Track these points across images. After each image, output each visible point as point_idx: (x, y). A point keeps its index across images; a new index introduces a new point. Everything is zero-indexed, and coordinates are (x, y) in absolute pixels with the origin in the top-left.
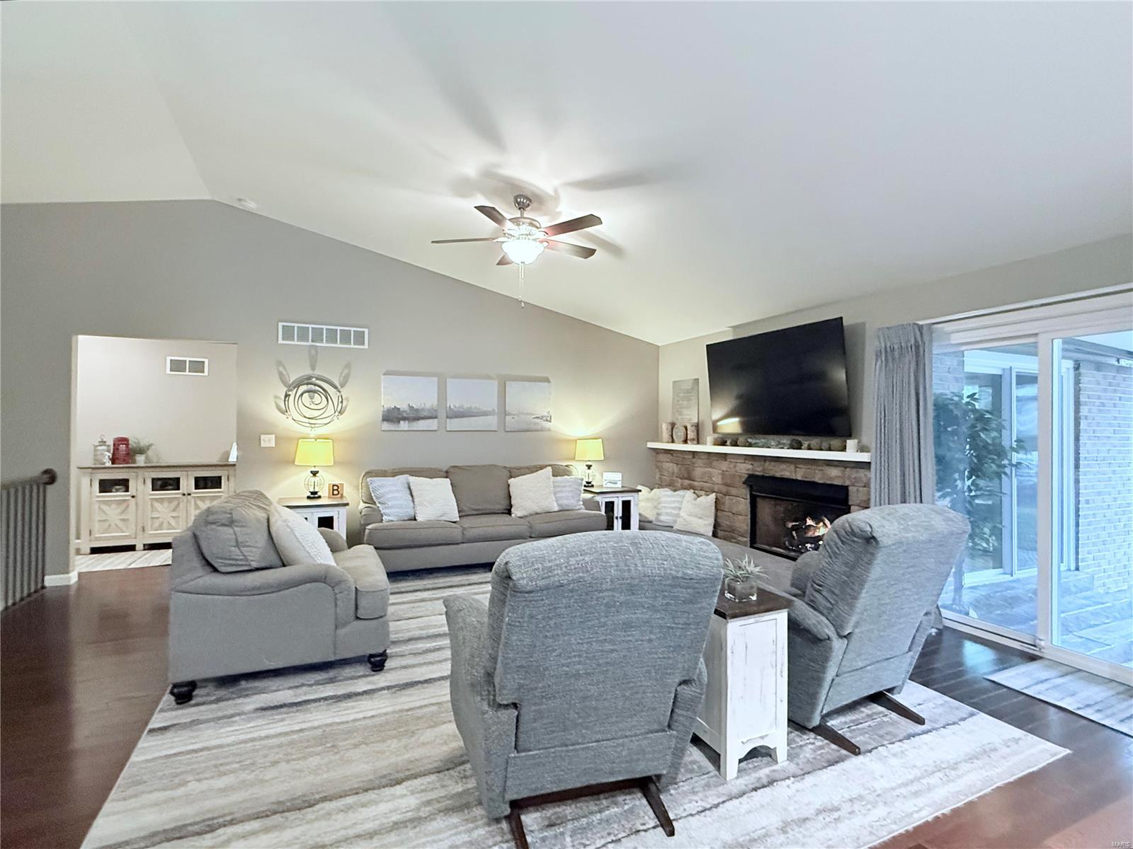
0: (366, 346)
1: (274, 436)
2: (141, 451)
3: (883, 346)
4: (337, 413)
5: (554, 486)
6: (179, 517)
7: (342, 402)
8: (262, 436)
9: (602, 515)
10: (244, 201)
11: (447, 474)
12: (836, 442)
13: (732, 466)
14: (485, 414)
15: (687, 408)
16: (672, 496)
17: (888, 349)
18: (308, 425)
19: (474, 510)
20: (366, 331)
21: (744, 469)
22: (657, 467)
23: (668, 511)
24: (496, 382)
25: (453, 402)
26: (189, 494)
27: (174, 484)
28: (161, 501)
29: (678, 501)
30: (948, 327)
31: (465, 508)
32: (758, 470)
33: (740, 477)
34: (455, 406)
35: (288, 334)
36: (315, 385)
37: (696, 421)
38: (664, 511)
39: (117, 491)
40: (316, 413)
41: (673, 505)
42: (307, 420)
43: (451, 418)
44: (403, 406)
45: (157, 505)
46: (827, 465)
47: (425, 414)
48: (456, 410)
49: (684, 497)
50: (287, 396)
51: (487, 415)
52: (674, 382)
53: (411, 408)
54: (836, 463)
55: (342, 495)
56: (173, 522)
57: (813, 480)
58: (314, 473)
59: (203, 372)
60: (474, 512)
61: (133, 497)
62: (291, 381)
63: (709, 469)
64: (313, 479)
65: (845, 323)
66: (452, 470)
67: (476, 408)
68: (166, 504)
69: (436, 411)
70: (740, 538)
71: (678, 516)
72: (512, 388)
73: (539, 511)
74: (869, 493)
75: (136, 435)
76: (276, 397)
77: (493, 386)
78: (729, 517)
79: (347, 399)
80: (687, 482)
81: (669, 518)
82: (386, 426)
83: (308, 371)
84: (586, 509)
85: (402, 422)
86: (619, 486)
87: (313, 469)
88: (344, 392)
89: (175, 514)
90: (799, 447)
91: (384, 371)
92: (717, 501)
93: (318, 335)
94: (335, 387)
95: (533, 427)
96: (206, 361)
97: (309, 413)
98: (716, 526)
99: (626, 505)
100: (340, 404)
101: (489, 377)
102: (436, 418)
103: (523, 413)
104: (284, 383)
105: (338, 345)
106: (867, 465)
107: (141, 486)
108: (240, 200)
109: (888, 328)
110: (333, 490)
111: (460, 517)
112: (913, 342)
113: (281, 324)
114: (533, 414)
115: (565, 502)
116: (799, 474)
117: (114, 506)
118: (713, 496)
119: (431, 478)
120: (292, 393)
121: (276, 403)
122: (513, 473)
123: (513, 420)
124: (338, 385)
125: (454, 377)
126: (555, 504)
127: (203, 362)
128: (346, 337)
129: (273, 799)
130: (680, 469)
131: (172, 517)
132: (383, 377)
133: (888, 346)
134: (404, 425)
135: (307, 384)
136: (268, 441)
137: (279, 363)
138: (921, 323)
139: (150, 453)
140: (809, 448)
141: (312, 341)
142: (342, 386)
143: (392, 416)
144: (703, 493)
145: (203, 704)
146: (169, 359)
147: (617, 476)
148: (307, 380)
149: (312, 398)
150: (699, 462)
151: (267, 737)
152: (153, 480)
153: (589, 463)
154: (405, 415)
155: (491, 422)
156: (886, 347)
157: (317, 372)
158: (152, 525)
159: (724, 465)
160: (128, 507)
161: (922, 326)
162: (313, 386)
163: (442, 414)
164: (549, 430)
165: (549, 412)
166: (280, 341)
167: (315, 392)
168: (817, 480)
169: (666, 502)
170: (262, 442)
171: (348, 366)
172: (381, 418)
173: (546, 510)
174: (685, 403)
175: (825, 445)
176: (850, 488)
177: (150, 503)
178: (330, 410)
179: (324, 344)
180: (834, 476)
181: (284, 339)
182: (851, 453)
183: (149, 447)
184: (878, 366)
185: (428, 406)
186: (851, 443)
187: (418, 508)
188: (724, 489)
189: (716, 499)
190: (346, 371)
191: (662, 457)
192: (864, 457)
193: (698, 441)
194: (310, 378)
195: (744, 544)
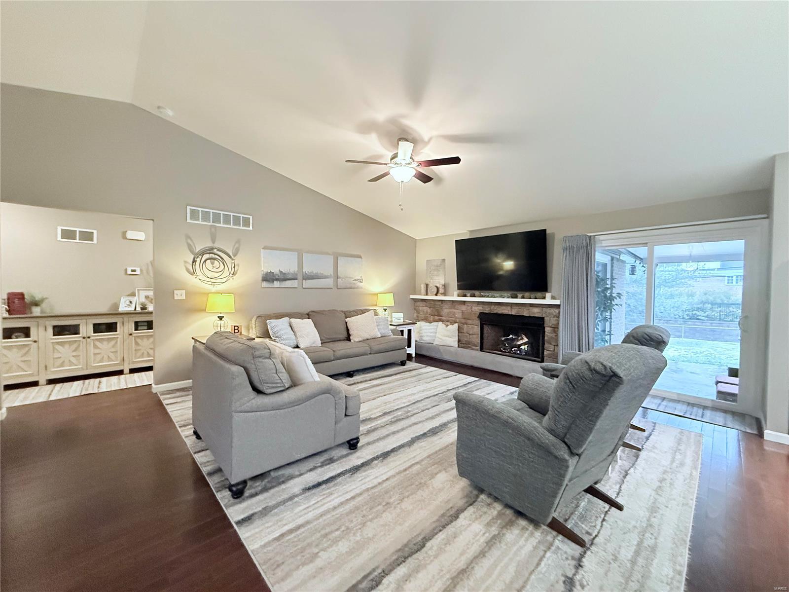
0: (251, 228)
1: (184, 291)
2: (36, 304)
3: (568, 245)
4: (231, 275)
5: (377, 322)
6: (79, 356)
7: (234, 267)
8: (175, 291)
9: (405, 339)
10: (163, 108)
11: (309, 316)
12: (539, 294)
13: (469, 308)
14: (326, 277)
15: (437, 275)
16: (429, 326)
17: (570, 247)
18: (210, 283)
19: (329, 339)
20: (251, 217)
21: (478, 309)
22: (415, 309)
23: (429, 334)
24: (332, 257)
25: (307, 269)
26: (89, 337)
27: (74, 330)
28: (62, 344)
29: (434, 329)
30: (602, 238)
31: (324, 338)
32: (487, 310)
33: (475, 314)
34: (308, 272)
35: (194, 216)
36: (215, 254)
37: (444, 283)
38: (425, 334)
39: (17, 337)
40: (216, 275)
41: (430, 331)
42: (209, 280)
43: (306, 279)
44: (276, 271)
45: (58, 347)
46: (531, 306)
47: (290, 277)
48: (308, 274)
49: (437, 326)
50: (194, 261)
51: (328, 278)
52: (427, 261)
53: (281, 272)
54: (537, 306)
55: (241, 332)
56: (73, 360)
57: (522, 314)
58: (221, 318)
59: (93, 241)
60: (329, 341)
61: (35, 342)
62: (197, 251)
63: (453, 310)
64: (220, 322)
65: (547, 232)
66: (311, 313)
67: (320, 273)
68: (67, 346)
69: (297, 274)
70: (474, 348)
71: (435, 337)
72: (341, 261)
73: (369, 338)
74: (558, 321)
75: (31, 291)
76: (186, 262)
77: (331, 259)
78: (466, 336)
79: (238, 265)
80: (437, 318)
81: (430, 338)
82: (265, 284)
83: (209, 244)
84: (394, 335)
85: (275, 282)
86: (401, 321)
87: (220, 315)
88: (237, 260)
89: (74, 354)
90: (516, 297)
91: (263, 247)
92: (459, 328)
93: (217, 218)
94: (230, 257)
95: (353, 286)
96: (95, 232)
97: (210, 275)
98: (459, 341)
99: (409, 331)
100: (233, 269)
101: (328, 254)
102: (297, 279)
103: (347, 277)
104: (192, 252)
105: (232, 226)
106: (558, 306)
107: (42, 334)
108: (159, 107)
109: (572, 237)
110: (235, 329)
111: (322, 343)
112: (585, 243)
113: (189, 208)
114: (353, 278)
115: (383, 331)
116: (514, 312)
117: (15, 350)
118: (456, 325)
119: (302, 319)
120: (198, 260)
121: (185, 266)
122: (348, 314)
123: (341, 281)
124: (231, 254)
125: (307, 252)
126: (379, 333)
127: (93, 233)
128: (237, 221)
129: (392, 550)
130: (432, 311)
131: (73, 356)
132: (262, 250)
133: (570, 245)
134: (276, 284)
135: (210, 253)
136: (180, 295)
137: (188, 237)
138: (589, 235)
139: (44, 305)
140: (523, 298)
141: (213, 222)
142: (235, 256)
143: (269, 278)
144: (449, 323)
145: (256, 494)
146: (59, 229)
147: (401, 315)
148: (210, 250)
149: (212, 263)
150: (445, 306)
151: (335, 508)
152: (54, 327)
153: (385, 308)
154: (277, 277)
155: (329, 282)
156: (569, 246)
157: (217, 245)
158: (54, 364)
159: (464, 308)
160: (29, 350)
161: (591, 236)
162: (213, 256)
163: (300, 277)
164: (362, 288)
165: (361, 277)
166: (189, 220)
167: (215, 259)
168: (524, 314)
169: (426, 329)
170: (175, 295)
171: (238, 242)
172: (261, 279)
173: (374, 337)
174: (436, 273)
175: (532, 296)
176: (545, 318)
177: (52, 347)
178: (226, 273)
179: (222, 225)
180: (536, 312)
181: (191, 219)
182: (548, 301)
183: (42, 300)
184: (564, 255)
185: (292, 271)
186: (548, 295)
187: (299, 339)
188: (463, 321)
189: (459, 326)
190: (237, 245)
191: (421, 304)
192: (557, 302)
193: (445, 294)
194: (212, 249)
195: (477, 350)
